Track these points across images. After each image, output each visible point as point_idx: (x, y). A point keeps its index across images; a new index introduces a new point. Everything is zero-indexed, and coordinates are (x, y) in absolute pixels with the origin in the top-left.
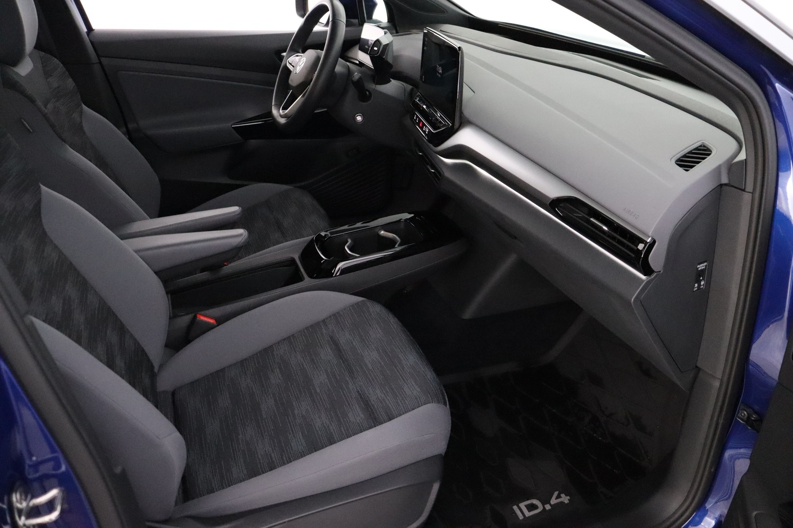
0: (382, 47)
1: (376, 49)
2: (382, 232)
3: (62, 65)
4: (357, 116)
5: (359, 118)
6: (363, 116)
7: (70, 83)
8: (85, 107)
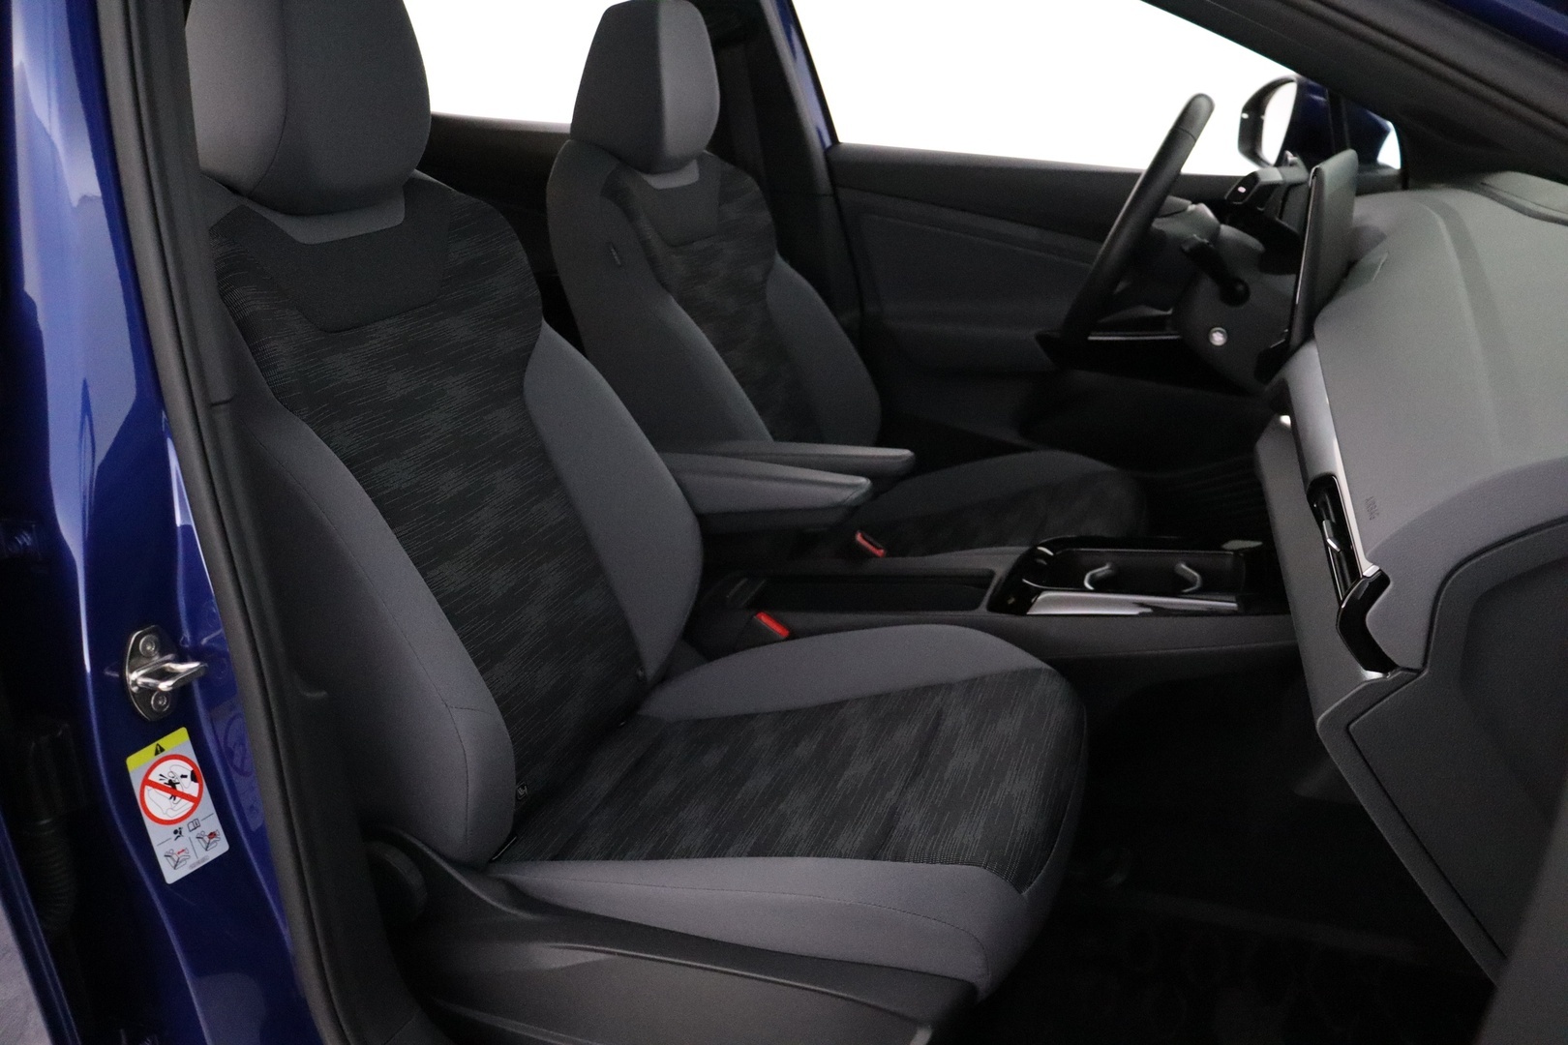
0: (1256, 187)
1: (1242, 190)
2: (1184, 566)
3: (758, 189)
4: (1215, 332)
5: (1218, 339)
6: (1229, 335)
7: (764, 217)
8: (779, 259)
